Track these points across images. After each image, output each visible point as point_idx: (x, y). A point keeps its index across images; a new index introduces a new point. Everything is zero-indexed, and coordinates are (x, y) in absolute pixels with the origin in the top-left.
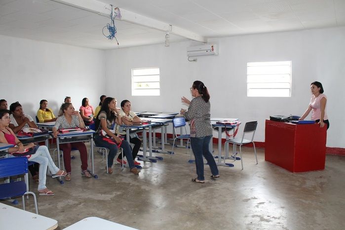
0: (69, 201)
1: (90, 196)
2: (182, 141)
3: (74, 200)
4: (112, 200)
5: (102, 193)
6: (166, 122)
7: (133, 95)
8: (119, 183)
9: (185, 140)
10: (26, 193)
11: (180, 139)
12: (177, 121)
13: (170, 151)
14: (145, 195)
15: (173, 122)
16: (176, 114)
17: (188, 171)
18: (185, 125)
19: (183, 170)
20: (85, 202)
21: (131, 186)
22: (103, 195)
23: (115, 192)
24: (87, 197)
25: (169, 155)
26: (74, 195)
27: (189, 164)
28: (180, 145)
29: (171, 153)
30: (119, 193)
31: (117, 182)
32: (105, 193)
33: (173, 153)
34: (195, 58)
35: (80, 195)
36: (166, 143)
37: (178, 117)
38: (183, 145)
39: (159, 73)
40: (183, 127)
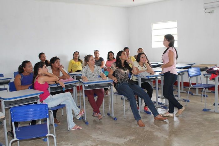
0: (88, 142)
1: (107, 139)
2: (197, 90)
3: (92, 142)
4: (125, 144)
5: (117, 137)
6: (182, 72)
7: (153, 47)
8: (134, 128)
9: (201, 89)
10: (47, 135)
11: (196, 88)
12: (192, 71)
13: (185, 99)
14: (156, 142)
15: (188, 71)
16: (193, 64)
17: (201, 119)
18: (200, 74)
19: (197, 118)
20: (101, 144)
21: (145, 132)
22: (118, 139)
23: (129, 137)
24: (104, 140)
25: (184, 102)
26: (93, 137)
27: (203, 112)
28: (196, 93)
29: (186, 100)
30: (132, 138)
31: (133, 127)
32: (120, 137)
33: (188, 101)
34: (212, 10)
35: (99, 137)
36: (183, 91)
37: (194, 67)
38: (199, 93)
39: (177, 27)
40: (199, 77)
